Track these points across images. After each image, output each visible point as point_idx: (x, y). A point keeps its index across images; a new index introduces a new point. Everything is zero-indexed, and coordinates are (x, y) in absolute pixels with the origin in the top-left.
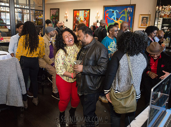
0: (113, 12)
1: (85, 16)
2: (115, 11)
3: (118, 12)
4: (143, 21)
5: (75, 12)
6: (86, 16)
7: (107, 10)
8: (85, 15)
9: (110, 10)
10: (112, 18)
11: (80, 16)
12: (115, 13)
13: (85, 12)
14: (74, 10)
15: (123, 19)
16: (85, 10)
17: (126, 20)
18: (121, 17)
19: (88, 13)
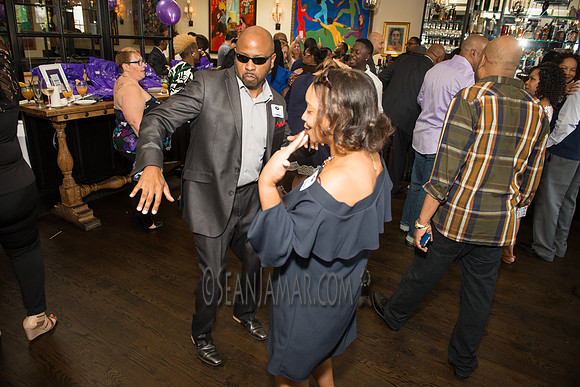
0: (320, 1)
1: (244, 12)
2: (324, 1)
3: (333, 2)
4: (393, 38)
5: (215, 0)
6: (246, 10)
8: (242, 8)
10: (317, 17)
12: (324, 5)
15: (345, 20)
17: (352, 23)
18: (340, 15)
19: (251, 3)
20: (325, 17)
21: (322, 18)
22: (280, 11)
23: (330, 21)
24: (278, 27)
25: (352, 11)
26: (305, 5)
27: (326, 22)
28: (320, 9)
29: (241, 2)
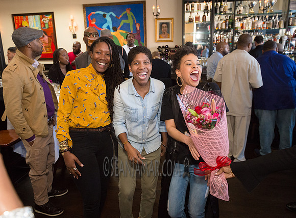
0: (104, 16)
1: (45, 27)
2: (108, 15)
3: (115, 16)
4: (163, 29)
5: (18, 19)
6: (47, 26)
7: (92, 13)
8: (43, 24)
9: (97, 12)
10: (105, 27)
11: (31, 26)
12: (108, 19)
13: (43, 17)
14: (13, 15)
15: (126, 27)
16: (43, 15)
17: (132, 29)
18: (122, 24)
19: (50, 20)
20: (111, 27)
21: (108, 27)
22: (75, 24)
23: (115, 29)
24: (75, 36)
25: (130, 21)
26: (94, 19)
27: (112, 30)
28: (106, 21)
29: (41, 19)
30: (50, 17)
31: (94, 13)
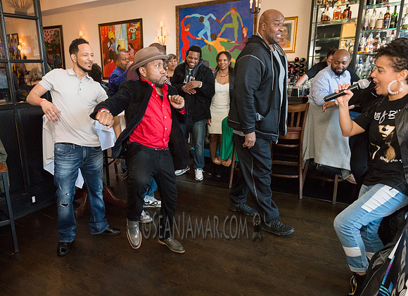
0: (202, 19)
1: (131, 38)
2: (206, 18)
3: (215, 18)
5: (104, 30)
6: (133, 36)
7: (186, 17)
10: (201, 35)
11: (117, 38)
13: (130, 26)
14: (100, 25)
15: (228, 34)
16: (130, 22)
17: (236, 36)
18: (223, 30)
19: (137, 29)
21: (205, 35)
22: (164, 33)
23: (214, 37)
26: (189, 25)
27: (209, 38)
28: (203, 27)
29: (128, 29)
30: (138, 25)
31: (189, 16)
